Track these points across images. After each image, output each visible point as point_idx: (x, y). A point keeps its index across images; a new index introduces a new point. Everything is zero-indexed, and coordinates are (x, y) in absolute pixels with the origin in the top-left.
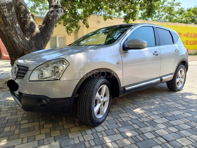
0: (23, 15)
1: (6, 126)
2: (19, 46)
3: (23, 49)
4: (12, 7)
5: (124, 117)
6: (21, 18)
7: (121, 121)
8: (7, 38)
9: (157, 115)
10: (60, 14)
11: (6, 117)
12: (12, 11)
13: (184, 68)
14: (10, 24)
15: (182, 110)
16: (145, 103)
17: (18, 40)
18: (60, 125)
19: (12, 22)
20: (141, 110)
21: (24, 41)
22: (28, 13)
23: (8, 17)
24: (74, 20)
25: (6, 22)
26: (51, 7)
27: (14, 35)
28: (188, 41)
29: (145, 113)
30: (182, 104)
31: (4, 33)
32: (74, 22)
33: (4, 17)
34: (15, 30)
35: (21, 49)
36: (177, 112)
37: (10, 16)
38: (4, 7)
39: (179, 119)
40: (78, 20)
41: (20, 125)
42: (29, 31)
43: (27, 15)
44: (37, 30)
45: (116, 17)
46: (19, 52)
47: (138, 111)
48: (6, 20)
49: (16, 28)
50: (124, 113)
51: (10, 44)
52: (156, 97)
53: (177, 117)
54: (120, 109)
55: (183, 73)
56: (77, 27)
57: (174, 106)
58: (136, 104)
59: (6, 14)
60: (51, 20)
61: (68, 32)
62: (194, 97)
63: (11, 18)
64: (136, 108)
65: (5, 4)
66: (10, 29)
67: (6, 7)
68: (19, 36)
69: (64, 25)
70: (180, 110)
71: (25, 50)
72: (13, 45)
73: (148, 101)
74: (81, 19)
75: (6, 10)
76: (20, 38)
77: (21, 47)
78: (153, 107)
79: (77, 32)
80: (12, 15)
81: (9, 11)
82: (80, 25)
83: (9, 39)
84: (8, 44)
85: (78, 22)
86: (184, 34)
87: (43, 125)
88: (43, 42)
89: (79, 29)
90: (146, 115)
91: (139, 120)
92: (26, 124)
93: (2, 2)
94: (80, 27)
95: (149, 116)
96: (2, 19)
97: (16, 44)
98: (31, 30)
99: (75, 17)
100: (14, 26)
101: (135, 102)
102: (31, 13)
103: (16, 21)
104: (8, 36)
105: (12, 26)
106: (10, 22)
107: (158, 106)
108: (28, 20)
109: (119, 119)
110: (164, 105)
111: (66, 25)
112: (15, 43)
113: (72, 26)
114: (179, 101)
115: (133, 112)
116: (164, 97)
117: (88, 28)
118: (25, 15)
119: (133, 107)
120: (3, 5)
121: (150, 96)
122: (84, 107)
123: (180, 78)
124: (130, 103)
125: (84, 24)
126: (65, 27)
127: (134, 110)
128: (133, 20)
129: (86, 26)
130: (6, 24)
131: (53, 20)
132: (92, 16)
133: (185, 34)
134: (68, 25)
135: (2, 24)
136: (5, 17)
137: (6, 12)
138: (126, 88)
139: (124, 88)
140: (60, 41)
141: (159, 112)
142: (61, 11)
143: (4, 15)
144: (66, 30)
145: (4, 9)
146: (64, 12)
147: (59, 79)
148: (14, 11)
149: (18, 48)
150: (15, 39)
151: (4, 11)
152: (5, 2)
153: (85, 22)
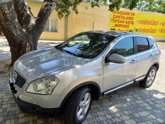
0: (21, 8)
1: (7, 120)
2: (18, 38)
3: (21, 40)
4: (11, 5)
5: (101, 116)
6: (19, 11)
7: (98, 120)
8: (8, 31)
9: (127, 115)
10: (54, 8)
11: (7, 108)
12: (11, 9)
13: (155, 69)
14: (10, 20)
15: (148, 110)
16: (119, 101)
17: (17, 33)
18: (49, 121)
19: (12, 18)
20: (115, 108)
21: (22, 34)
22: (26, 6)
23: (9, 14)
24: (65, 6)
25: (6, 18)
26: (45, 1)
27: (13, 29)
28: (163, 29)
29: (118, 112)
30: (149, 104)
31: (5, 27)
32: (65, 8)
33: (4, 14)
34: (14, 25)
35: (19, 40)
36: (144, 113)
37: (10, 13)
38: (5, 6)
39: (145, 121)
40: (69, 6)
41: (18, 118)
42: (26, 22)
43: (25, 8)
44: (33, 22)
45: (102, 4)
46: (18, 43)
47: (113, 110)
48: (7, 17)
49: (15, 23)
50: (101, 111)
51: (10, 36)
52: (129, 93)
53: (143, 119)
54: (98, 106)
55: (154, 72)
56: (67, 12)
57: (142, 106)
58: (112, 101)
59: (7, 12)
60: (46, 14)
61: (59, 16)
62: (160, 96)
63: (11, 15)
64: (111, 106)
65: (6, 3)
66: (10, 24)
67: (6, 5)
68: (17, 30)
69: (57, 10)
70: (146, 110)
71: (22, 41)
72: (12, 37)
73: (121, 97)
74: (71, 5)
75: (7, 8)
76: (18, 32)
77: (19, 39)
78: (125, 105)
79: (67, 17)
80: (12, 13)
81: (9, 9)
82: (70, 11)
83: (9, 32)
84: (8, 36)
85: (69, 8)
86: (160, 23)
87: (36, 120)
88: (38, 33)
89: (69, 14)
90: (119, 115)
91: (113, 120)
92: (23, 118)
93: (3, 2)
94: (70, 12)
95: (121, 116)
96: (3, 15)
97: (15, 37)
98: (27, 21)
99: (66, 3)
100: (13, 21)
101: (111, 99)
102: (28, 6)
103: (15, 17)
104: (8, 30)
105: (11, 21)
106: (10, 18)
107: (129, 105)
108: (25, 12)
109: (97, 118)
110: (134, 104)
111: (58, 10)
112: (14, 35)
113: (63, 11)
114: (147, 99)
115: (109, 110)
116: (135, 94)
117: (77, 14)
118: (22, 8)
119: (109, 105)
120: (3, 4)
121: (124, 92)
122: (70, 115)
123: (150, 77)
124: (107, 99)
125: (74, 10)
126: (57, 12)
127: (109, 108)
128: (117, 9)
129: (76, 12)
130: (6, 20)
131: (47, 13)
132: (81, 4)
133: (162, 23)
134: (59, 10)
135: (3, 19)
136: (6, 14)
137: (6, 10)
138: (105, 93)
139: (103, 93)
140: (52, 23)
141: (129, 111)
142: (55, 5)
143: (5, 12)
144: (58, 14)
145: (4, 7)
146: (57, 6)
147: (50, 94)
148: (13, 8)
149: (16, 39)
150: (14, 32)
151: (5, 9)
152: (6, 1)
153: (75, 8)
